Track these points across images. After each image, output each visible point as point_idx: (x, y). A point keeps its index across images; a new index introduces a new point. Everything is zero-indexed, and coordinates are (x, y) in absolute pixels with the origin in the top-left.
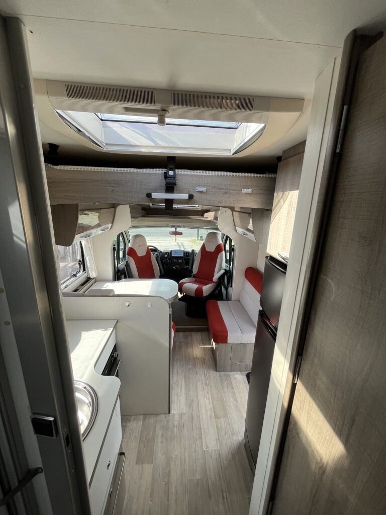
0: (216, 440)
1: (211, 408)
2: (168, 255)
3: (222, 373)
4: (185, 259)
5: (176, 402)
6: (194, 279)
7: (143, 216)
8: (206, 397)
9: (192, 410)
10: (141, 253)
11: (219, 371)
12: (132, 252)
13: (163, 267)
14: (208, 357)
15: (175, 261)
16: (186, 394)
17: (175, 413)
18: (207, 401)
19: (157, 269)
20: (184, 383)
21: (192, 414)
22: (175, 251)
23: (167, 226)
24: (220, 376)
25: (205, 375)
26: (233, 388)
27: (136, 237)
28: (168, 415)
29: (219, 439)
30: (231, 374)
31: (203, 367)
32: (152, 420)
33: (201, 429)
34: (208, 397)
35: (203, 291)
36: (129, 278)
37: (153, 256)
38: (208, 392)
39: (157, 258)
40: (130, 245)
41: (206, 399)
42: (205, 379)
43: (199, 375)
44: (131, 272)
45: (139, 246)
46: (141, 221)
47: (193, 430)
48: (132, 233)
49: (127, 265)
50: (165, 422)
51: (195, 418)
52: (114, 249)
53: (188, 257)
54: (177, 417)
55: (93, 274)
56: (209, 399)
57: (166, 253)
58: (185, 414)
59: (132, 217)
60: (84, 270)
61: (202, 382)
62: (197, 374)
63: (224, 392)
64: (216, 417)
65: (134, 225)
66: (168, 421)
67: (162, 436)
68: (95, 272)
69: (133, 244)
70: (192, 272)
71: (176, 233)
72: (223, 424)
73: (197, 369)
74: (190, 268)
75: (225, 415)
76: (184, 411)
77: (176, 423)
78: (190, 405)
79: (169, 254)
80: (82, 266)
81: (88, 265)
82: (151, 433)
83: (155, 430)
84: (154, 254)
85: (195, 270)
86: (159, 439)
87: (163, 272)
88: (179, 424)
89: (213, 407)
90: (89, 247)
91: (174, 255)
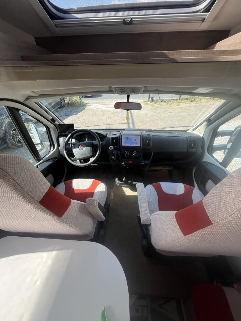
2: (116, 144)
4: (143, 149)
15: (127, 153)
53: (147, 146)
71: (128, 106)
91: (125, 143)
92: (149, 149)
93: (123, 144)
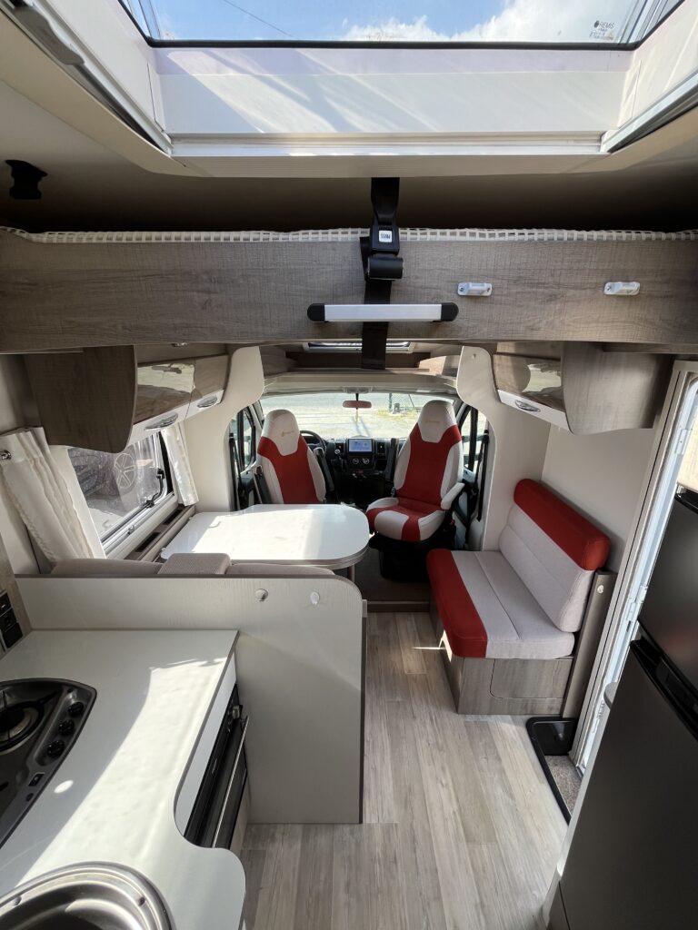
0: (476, 906)
1: (454, 813)
2: (341, 450)
3: (470, 718)
4: (376, 457)
5: (373, 791)
6: (396, 500)
7: (290, 370)
8: (441, 782)
9: (413, 817)
10: (287, 448)
11: (464, 713)
12: (267, 448)
13: (332, 474)
14: (436, 676)
15: (356, 461)
16: (396, 770)
17: (374, 821)
18: (444, 792)
19: (320, 483)
20: (387, 743)
21: (411, 825)
22: (357, 442)
23: (340, 390)
24: (467, 725)
25: (431, 719)
26: (499, 759)
27: (277, 414)
28: (357, 827)
29: (482, 903)
30: (492, 719)
31: (427, 702)
32: (322, 840)
33: (436, 870)
34: (444, 782)
35: (420, 529)
36: (264, 503)
37: (312, 455)
38: (443, 769)
39: (319, 458)
40: (263, 433)
41: (440, 785)
42: (434, 730)
43: (418, 720)
44: (268, 491)
45: (283, 434)
46: (285, 380)
47: (418, 873)
48: (268, 407)
49: (260, 474)
50: (353, 846)
51: (420, 838)
52: (231, 442)
53: (382, 453)
54: (378, 835)
55: (189, 499)
56: (447, 785)
57: (338, 445)
58: (396, 825)
59: (266, 375)
60: (170, 489)
61: (427, 741)
62: (414, 717)
63: (481, 769)
64: (469, 838)
65: (271, 389)
66: (358, 845)
67: (348, 885)
68: (194, 493)
69: (270, 431)
70: (393, 484)
71: (357, 404)
72: (487, 860)
73: (414, 706)
74: (388, 477)
75: (491, 837)
76: (395, 818)
77: (378, 850)
78: (406, 803)
79: (343, 446)
80: (165, 481)
81: (179, 479)
82: (322, 878)
83: (330, 868)
84: (312, 448)
85: (399, 481)
86: (342, 897)
87: (332, 485)
88: (385, 853)
89: (460, 809)
90: (178, 441)
91: (354, 448)
92: (384, 457)
93: (351, 450)
